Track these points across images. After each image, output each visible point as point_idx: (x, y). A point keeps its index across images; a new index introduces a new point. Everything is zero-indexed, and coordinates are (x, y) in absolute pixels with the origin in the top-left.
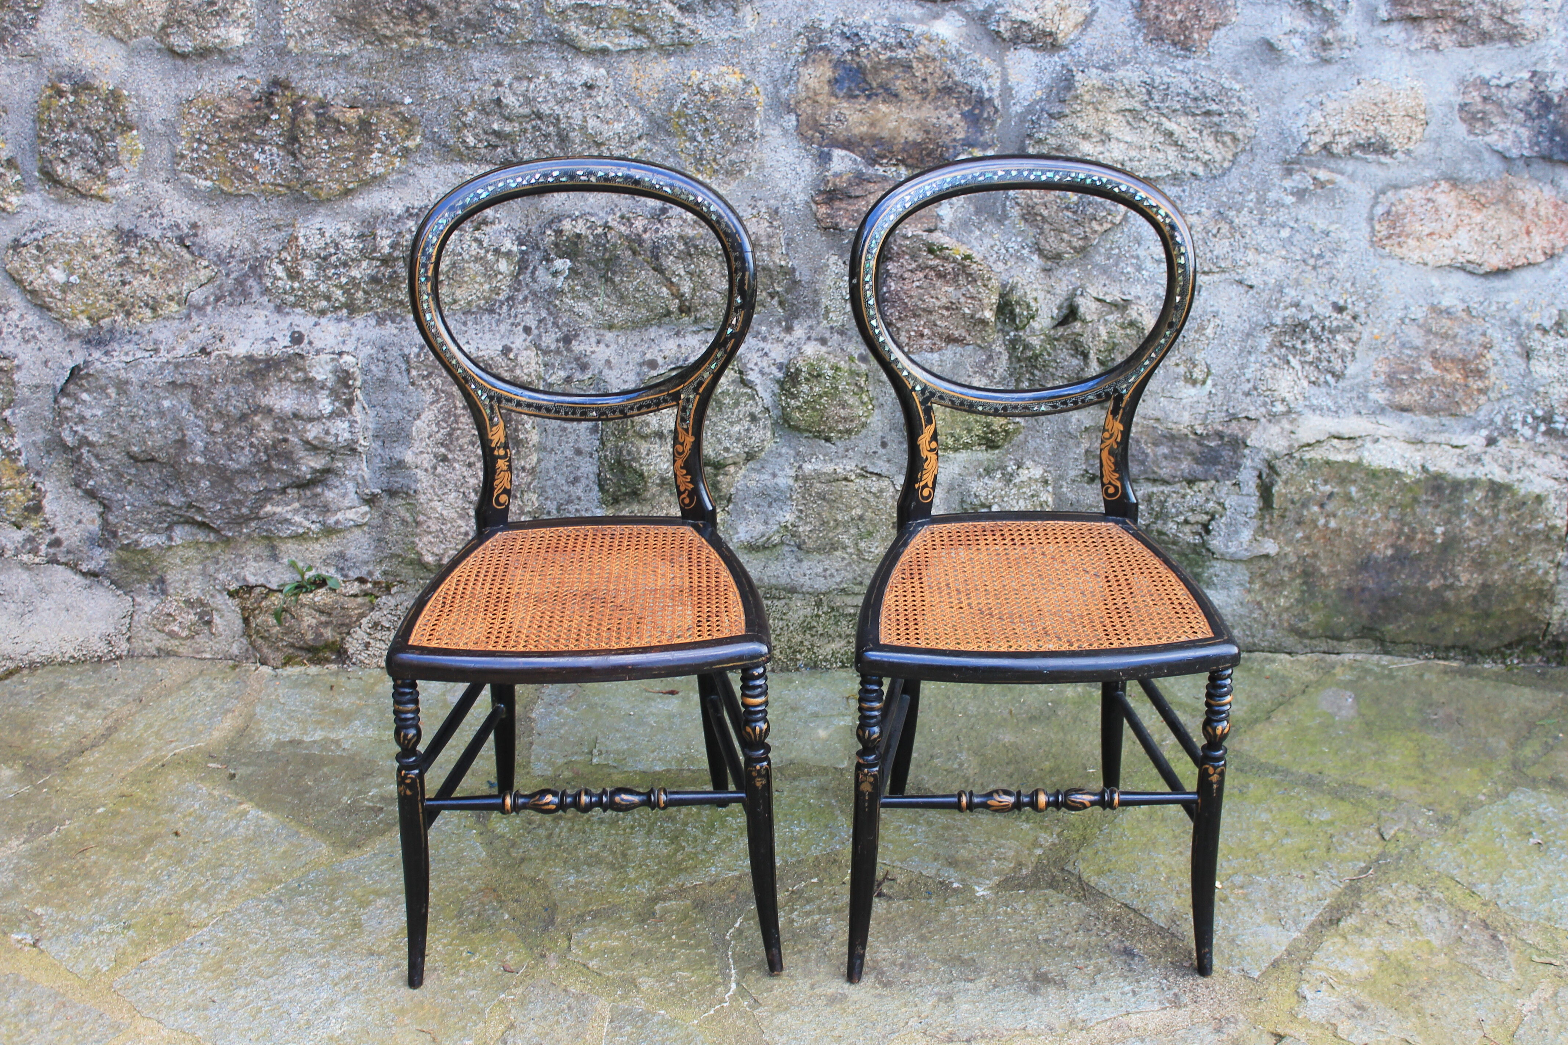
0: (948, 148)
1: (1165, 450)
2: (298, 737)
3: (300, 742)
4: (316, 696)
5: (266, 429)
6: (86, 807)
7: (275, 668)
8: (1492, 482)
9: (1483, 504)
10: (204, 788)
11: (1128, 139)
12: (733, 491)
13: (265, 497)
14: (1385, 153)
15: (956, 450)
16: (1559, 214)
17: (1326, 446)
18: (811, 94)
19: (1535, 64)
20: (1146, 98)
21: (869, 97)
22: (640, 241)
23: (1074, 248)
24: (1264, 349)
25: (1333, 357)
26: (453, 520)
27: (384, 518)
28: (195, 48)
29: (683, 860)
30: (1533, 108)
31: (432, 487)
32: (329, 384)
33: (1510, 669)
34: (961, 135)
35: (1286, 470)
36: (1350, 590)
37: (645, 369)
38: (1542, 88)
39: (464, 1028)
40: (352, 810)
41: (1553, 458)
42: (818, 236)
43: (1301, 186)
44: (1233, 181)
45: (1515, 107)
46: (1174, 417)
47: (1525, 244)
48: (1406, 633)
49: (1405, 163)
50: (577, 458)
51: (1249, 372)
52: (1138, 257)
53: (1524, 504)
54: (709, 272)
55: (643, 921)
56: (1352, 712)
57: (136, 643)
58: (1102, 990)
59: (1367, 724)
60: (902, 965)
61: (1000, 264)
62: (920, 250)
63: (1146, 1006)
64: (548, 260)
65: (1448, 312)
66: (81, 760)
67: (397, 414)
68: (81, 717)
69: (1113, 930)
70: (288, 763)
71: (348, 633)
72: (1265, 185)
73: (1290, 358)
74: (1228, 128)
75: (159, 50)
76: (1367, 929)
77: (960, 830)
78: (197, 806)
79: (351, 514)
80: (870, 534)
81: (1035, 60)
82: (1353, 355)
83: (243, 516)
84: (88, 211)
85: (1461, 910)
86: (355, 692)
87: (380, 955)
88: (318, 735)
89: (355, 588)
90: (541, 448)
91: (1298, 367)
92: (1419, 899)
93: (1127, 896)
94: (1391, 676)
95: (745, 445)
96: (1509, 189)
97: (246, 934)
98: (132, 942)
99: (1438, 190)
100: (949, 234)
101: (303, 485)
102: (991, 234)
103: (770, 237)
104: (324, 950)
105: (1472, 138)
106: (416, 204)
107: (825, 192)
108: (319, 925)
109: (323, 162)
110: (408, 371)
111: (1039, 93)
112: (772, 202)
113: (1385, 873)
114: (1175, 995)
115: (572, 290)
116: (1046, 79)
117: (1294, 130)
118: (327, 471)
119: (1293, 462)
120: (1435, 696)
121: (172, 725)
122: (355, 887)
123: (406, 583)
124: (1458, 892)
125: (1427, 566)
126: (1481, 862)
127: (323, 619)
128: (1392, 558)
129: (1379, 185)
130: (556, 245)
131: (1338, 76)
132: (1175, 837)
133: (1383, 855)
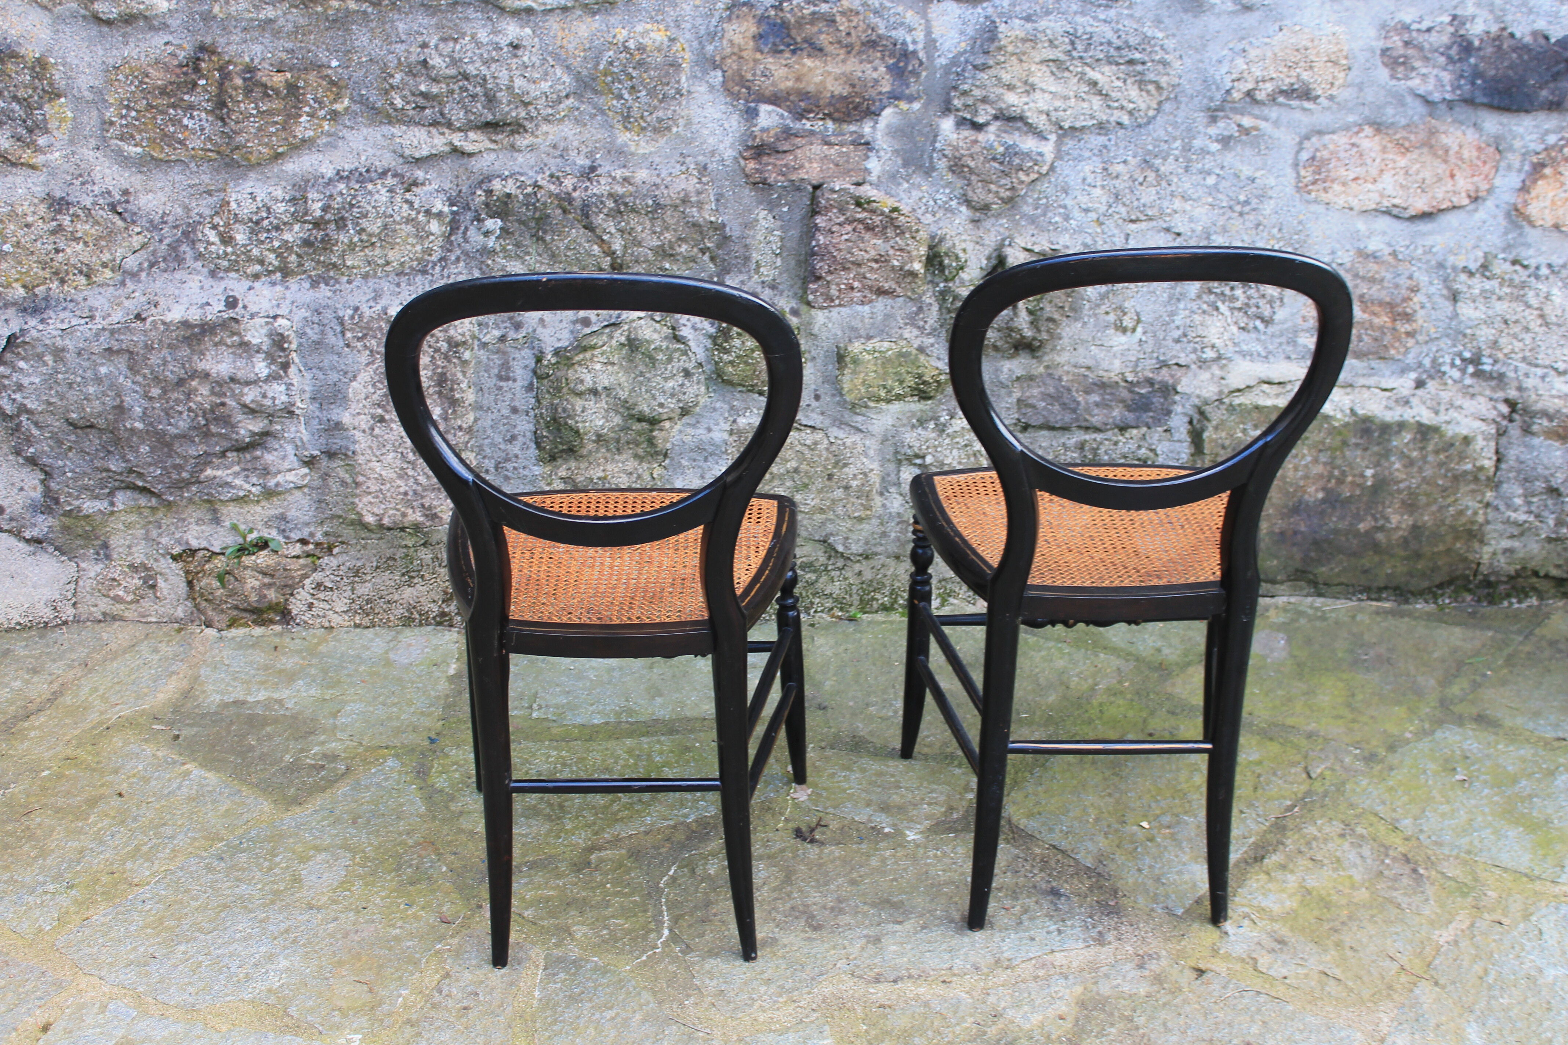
0: (874, 101)
1: (1095, 398)
2: (242, 698)
3: (244, 703)
4: (260, 657)
5: (203, 394)
6: (31, 770)
7: (220, 630)
8: (1420, 425)
9: (1411, 446)
10: (149, 750)
11: (1053, 89)
12: (669, 446)
13: (205, 460)
14: (1308, 99)
15: (889, 401)
16: (1483, 157)
17: (1256, 391)
18: (736, 50)
19: (1455, 8)
20: (1069, 48)
21: (794, 52)
22: (570, 200)
23: (1002, 199)
24: (1193, 296)
25: (1262, 303)
26: (392, 481)
27: (324, 480)
28: (119, 14)
29: (619, 811)
30: (1454, 52)
31: (370, 447)
32: (264, 348)
33: (1441, 608)
34: (886, 88)
35: (1216, 415)
36: (1282, 533)
37: (579, 326)
38: (1462, 32)
39: (400, 978)
40: (294, 768)
41: (1481, 399)
42: (747, 191)
43: (1226, 133)
44: (1159, 129)
45: (1436, 51)
46: (1105, 365)
47: (1449, 187)
48: (1338, 575)
49: (1329, 108)
50: (513, 417)
51: (1178, 320)
52: (1065, 207)
53: (1452, 445)
54: (639, 229)
55: (579, 871)
56: (1284, 654)
57: (82, 609)
58: (1027, 930)
59: (1299, 665)
60: (832, 909)
61: (929, 216)
62: (847, 203)
63: (1070, 944)
64: (480, 220)
65: (1374, 257)
66: (26, 724)
67: (334, 377)
68: (27, 682)
69: (1041, 870)
70: (232, 723)
71: (292, 595)
72: (1190, 133)
73: (1219, 304)
74: (1151, 76)
75: (84, 17)
76: (1291, 866)
77: (893, 776)
78: (140, 767)
79: (290, 477)
80: (806, 486)
81: (958, 12)
82: (1281, 300)
83: (183, 480)
84: (19, 180)
85: (1383, 845)
86: (299, 652)
87: (319, 909)
88: (262, 696)
89: (297, 549)
90: (477, 407)
91: (1227, 313)
92: (1342, 836)
93: (1056, 838)
94: (1323, 618)
95: (679, 401)
96: (1433, 133)
97: (187, 891)
98: (75, 902)
99: (1361, 135)
100: (877, 186)
101: (242, 448)
102: (919, 186)
103: (699, 193)
104: (265, 905)
105: (1394, 82)
106: (347, 167)
107: (752, 147)
108: (260, 881)
109: (252, 126)
110: (343, 333)
111: (963, 45)
112: (700, 158)
113: (1310, 811)
114: (1100, 933)
115: (504, 250)
116: (970, 31)
117: (1218, 78)
118: (266, 434)
119: (1223, 407)
120: (1366, 637)
121: (117, 688)
122: (295, 843)
123: (347, 544)
124: (1382, 828)
125: (1358, 509)
126: (1405, 798)
127: (267, 580)
128: (1324, 501)
129: (1304, 131)
130: (487, 205)
131: (1260, 22)
132: (1105, 779)
133: (1308, 793)
